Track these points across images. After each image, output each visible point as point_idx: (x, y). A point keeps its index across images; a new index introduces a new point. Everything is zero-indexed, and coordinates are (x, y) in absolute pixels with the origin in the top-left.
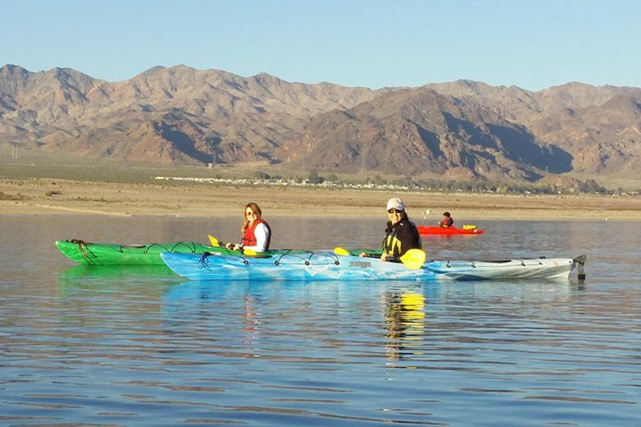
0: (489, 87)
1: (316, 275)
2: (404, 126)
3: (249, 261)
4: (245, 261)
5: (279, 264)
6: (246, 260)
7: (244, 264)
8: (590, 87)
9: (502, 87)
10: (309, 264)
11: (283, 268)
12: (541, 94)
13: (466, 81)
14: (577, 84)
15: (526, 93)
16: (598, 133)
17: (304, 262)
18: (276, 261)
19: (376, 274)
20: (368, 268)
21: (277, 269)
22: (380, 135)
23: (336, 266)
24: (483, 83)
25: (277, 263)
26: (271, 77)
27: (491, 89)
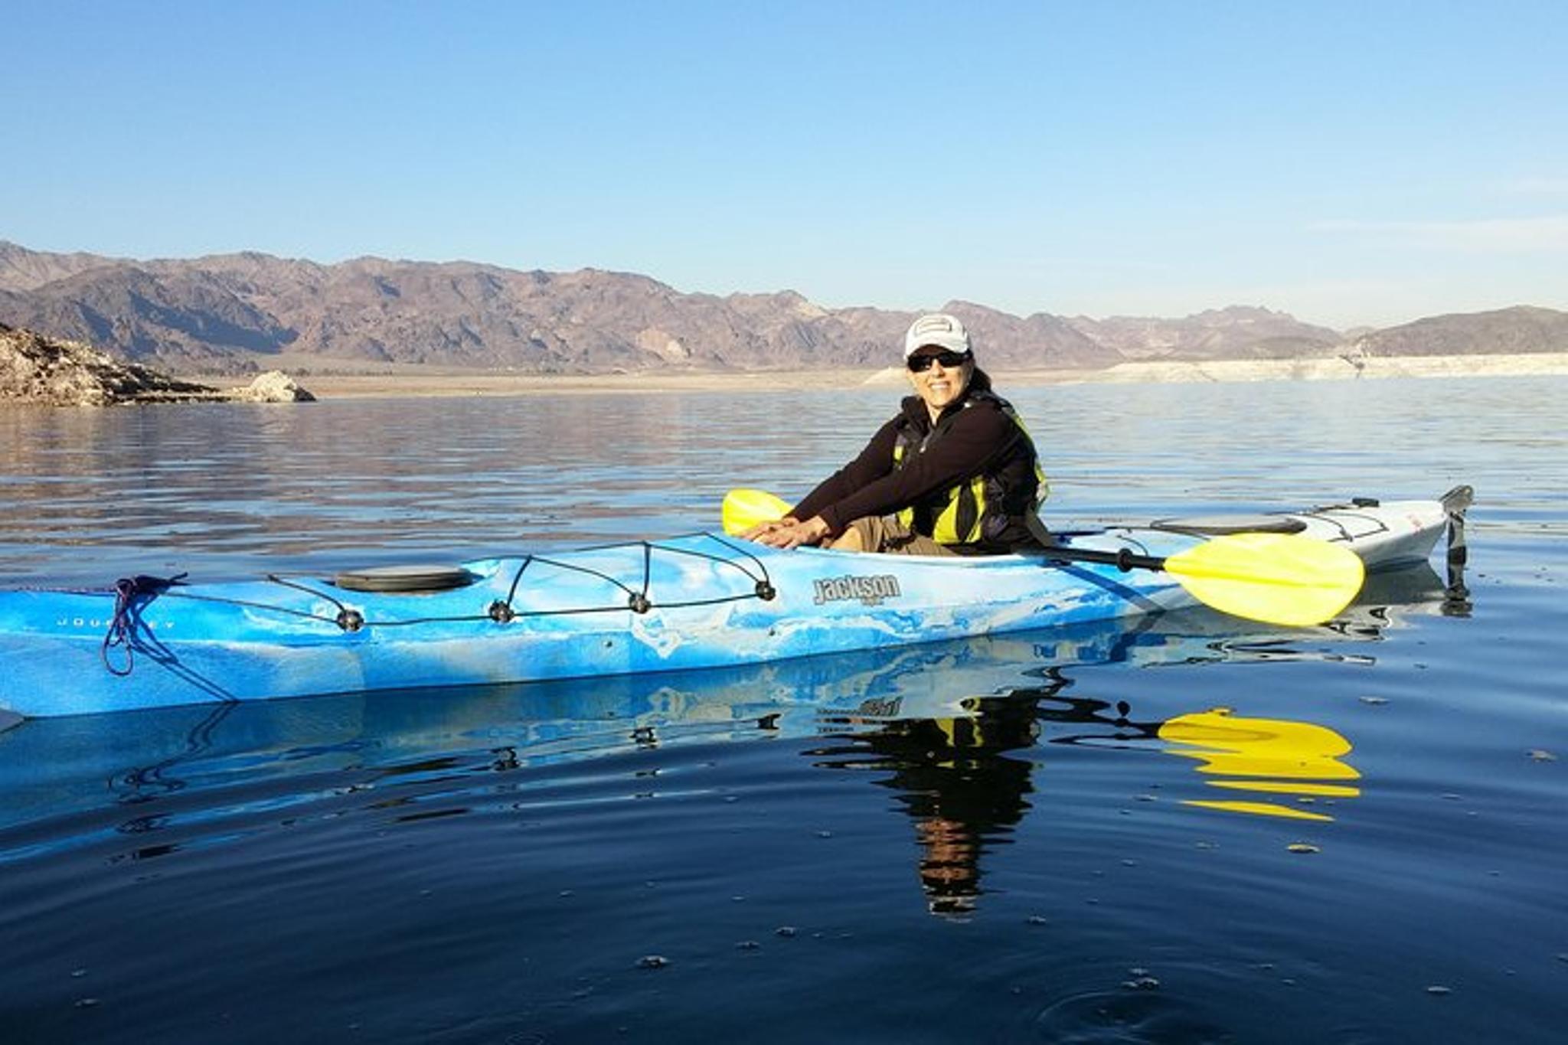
0: (277, 259)
1: (678, 651)
2: (66, 308)
3: (360, 609)
4: (344, 614)
5: (509, 616)
6: (348, 607)
7: (338, 631)
8: (385, 261)
9: (292, 261)
10: (646, 607)
11: (531, 635)
12: (334, 267)
13: (250, 254)
14: (371, 258)
15: (318, 268)
16: (338, 312)
17: (623, 598)
18: (496, 606)
19: (916, 625)
20: (890, 604)
21: (501, 638)
22: (38, 316)
23: (761, 605)
24: (271, 256)
25: (501, 612)
26: (13, 246)
27: (280, 262)
